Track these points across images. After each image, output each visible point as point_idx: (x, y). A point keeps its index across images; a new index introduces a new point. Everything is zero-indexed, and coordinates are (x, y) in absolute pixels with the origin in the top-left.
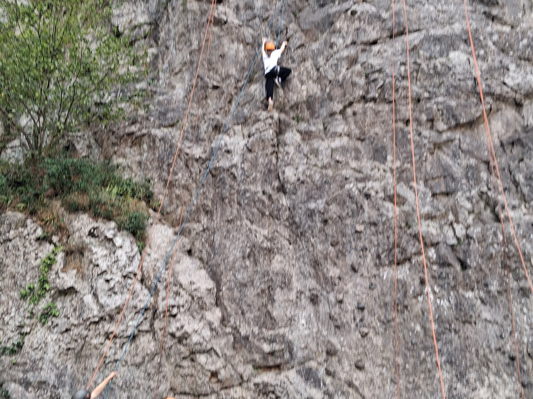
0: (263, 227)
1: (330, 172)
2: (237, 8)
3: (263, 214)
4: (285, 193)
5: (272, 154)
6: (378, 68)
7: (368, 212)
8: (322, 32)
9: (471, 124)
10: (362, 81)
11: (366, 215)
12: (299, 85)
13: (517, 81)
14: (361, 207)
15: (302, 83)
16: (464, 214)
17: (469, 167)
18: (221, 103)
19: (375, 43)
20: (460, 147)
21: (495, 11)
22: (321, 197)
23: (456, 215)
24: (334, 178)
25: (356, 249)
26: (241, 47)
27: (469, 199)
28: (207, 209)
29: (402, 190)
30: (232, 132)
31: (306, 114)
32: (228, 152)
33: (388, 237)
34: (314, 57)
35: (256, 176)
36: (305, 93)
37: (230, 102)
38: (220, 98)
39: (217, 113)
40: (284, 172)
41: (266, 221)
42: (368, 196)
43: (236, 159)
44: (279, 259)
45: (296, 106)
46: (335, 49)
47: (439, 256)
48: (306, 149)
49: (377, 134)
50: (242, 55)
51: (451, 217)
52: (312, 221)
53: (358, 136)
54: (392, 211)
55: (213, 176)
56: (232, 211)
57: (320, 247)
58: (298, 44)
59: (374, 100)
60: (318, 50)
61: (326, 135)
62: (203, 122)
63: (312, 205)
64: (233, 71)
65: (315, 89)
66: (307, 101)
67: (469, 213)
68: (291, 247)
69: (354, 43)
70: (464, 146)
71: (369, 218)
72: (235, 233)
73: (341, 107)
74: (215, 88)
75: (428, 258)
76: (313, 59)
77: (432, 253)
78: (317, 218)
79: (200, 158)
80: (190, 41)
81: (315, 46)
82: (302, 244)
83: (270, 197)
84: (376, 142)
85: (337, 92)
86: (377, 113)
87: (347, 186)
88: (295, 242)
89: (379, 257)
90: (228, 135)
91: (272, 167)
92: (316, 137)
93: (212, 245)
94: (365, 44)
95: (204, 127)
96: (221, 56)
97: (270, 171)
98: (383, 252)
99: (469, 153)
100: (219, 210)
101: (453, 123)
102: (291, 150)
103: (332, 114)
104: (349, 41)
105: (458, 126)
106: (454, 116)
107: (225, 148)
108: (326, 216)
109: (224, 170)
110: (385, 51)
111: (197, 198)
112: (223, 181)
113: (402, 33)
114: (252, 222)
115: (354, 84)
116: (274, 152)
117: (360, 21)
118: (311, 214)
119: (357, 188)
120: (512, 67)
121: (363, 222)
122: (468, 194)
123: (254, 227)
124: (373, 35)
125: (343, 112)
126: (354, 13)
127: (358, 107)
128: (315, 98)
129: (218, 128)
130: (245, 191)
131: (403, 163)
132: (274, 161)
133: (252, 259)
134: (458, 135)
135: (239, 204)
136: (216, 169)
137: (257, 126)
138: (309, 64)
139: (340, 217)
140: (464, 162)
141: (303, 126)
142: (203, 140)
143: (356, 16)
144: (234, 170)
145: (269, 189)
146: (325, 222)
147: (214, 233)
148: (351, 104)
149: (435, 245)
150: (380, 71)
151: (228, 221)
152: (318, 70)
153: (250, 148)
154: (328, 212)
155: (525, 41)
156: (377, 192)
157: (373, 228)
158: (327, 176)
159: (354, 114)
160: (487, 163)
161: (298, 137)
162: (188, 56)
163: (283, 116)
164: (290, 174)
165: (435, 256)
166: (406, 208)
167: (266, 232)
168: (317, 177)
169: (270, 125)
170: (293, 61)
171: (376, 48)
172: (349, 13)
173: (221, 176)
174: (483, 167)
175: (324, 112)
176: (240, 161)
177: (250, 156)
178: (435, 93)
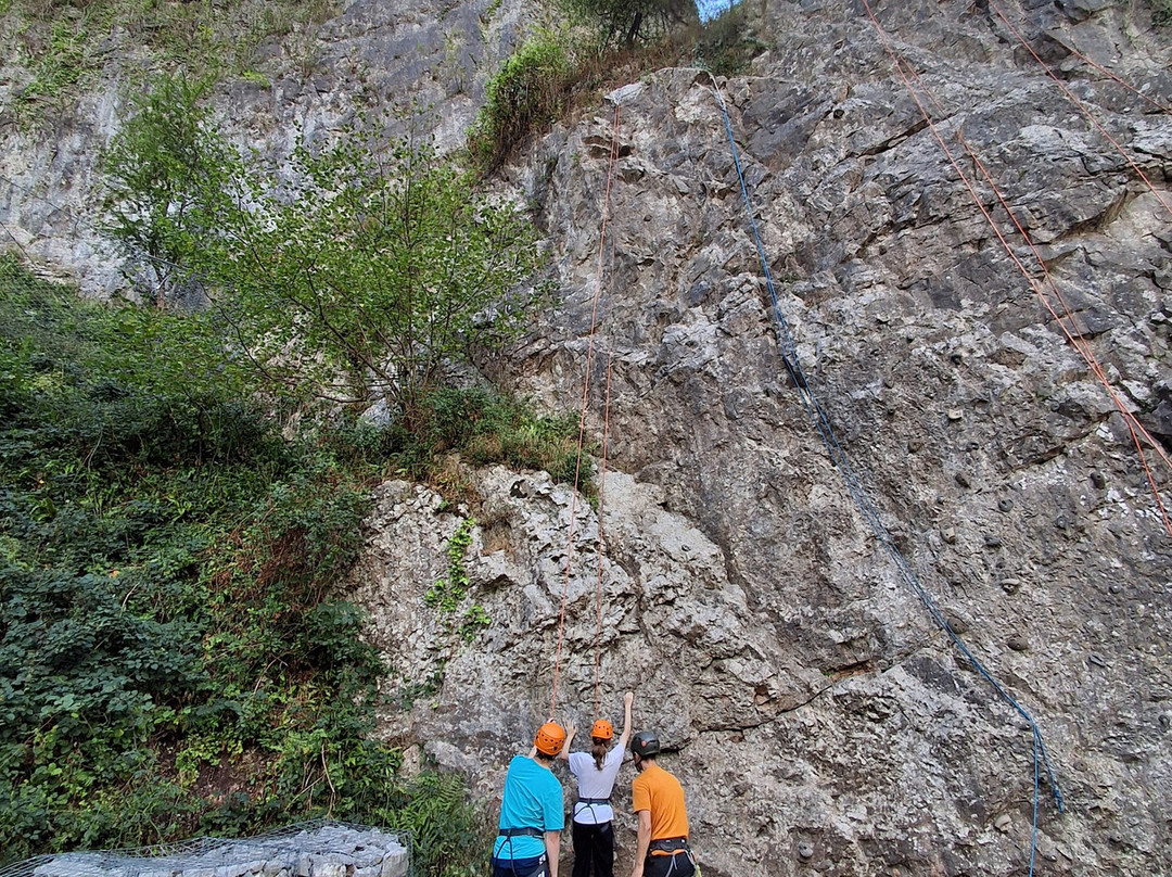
0: (779, 445)
1: (876, 337)
2: (654, 154)
3: (774, 426)
4: (803, 386)
5: (765, 332)
6: (903, 177)
7: (964, 385)
8: (793, 155)
9: (1096, 223)
10: (883, 201)
11: (961, 391)
12: (778, 232)
13: (1160, 142)
14: (950, 379)
15: (782, 228)
16: (1135, 361)
17: (1116, 289)
18: (663, 282)
19: (884, 148)
20: (1089, 262)
21: (1067, 66)
22: (871, 379)
23: (1120, 365)
24: (886, 344)
25: (956, 451)
26: (674, 200)
27: (1138, 336)
28: (679, 436)
29: (1011, 340)
30: (689, 318)
31: (800, 270)
32: (692, 344)
33: (1013, 420)
34: (793, 187)
35: (747, 370)
36: (790, 241)
37: (674, 279)
38: (658, 276)
39: (659, 297)
40: (794, 355)
41: (782, 436)
42: (955, 360)
43: (709, 351)
44: (821, 492)
45: (780, 262)
46: (822, 169)
47: (1119, 434)
48: (819, 316)
49: (930, 273)
50: (677, 211)
51: (1113, 370)
52: (867, 418)
53: (899, 283)
54: (1007, 377)
55: (677, 384)
56: (719, 430)
57: (890, 458)
58: (762, 176)
59: (910, 223)
60: (795, 176)
61: (846, 290)
62: (640, 314)
63: (861, 394)
64: (668, 234)
65: (804, 232)
66: (797, 252)
67: (1146, 357)
68: (835, 468)
69: (851, 155)
70: (1096, 258)
71: (969, 394)
72: (734, 464)
73: (857, 246)
74: (648, 262)
75: (1100, 442)
76: (791, 191)
77: (1103, 430)
78: (874, 411)
79: (648, 363)
80: (596, 210)
81: (788, 173)
82: (856, 459)
83: (780, 397)
84: (932, 284)
85: (845, 226)
86: (921, 242)
87: (916, 352)
88: (842, 459)
89: (1003, 455)
90: (684, 323)
91: (771, 352)
92: (829, 296)
93: (700, 489)
94: (869, 152)
95: (641, 321)
96: (645, 220)
97: (769, 358)
98: (1009, 448)
99: (1110, 266)
100: (698, 432)
101: (1065, 226)
102: (797, 321)
103: (846, 259)
104: (842, 155)
105: (1076, 228)
106: (1063, 215)
107: (686, 340)
108: (890, 406)
109: (693, 371)
110: (908, 153)
111: (656, 425)
112: (694, 388)
113: (924, 125)
114: (759, 442)
115: (871, 208)
116: (768, 329)
117: (852, 123)
118: (861, 407)
119: (934, 351)
120: (1140, 126)
121: (960, 404)
122: (1132, 329)
123: (763, 449)
124: (879, 138)
125: (861, 253)
126: (838, 114)
127: (886, 240)
128: (808, 244)
129: (665, 317)
130: (738, 394)
131: (995, 304)
132: (772, 342)
133: (773, 499)
134: (1078, 242)
135: (730, 417)
136: (679, 373)
137: (728, 298)
138: (786, 199)
139: (914, 404)
140: (1104, 283)
141: (802, 285)
142: (646, 340)
143: (844, 118)
144: (709, 368)
145: (775, 387)
146: (890, 415)
147: (698, 469)
148: (872, 238)
149: (1104, 417)
150: (907, 181)
151: (718, 446)
152: (803, 203)
153: (727, 330)
154: (890, 400)
155: (1146, 87)
156: (971, 351)
157: (980, 411)
158: (872, 343)
159: (883, 251)
160: (1151, 276)
161: (799, 302)
162: (597, 232)
163: (764, 280)
164: (806, 354)
165: (1111, 435)
166: (1028, 369)
167: (786, 453)
168: (856, 348)
169: (750, 292)
170: (760, 202)
171: (889, 154)
172: (831, 116)
173: (691, 381)
174: (1143, 282)
175: (829, 260)
176: (716, 352)
177: (729, 343)
178: (1016, 189)
